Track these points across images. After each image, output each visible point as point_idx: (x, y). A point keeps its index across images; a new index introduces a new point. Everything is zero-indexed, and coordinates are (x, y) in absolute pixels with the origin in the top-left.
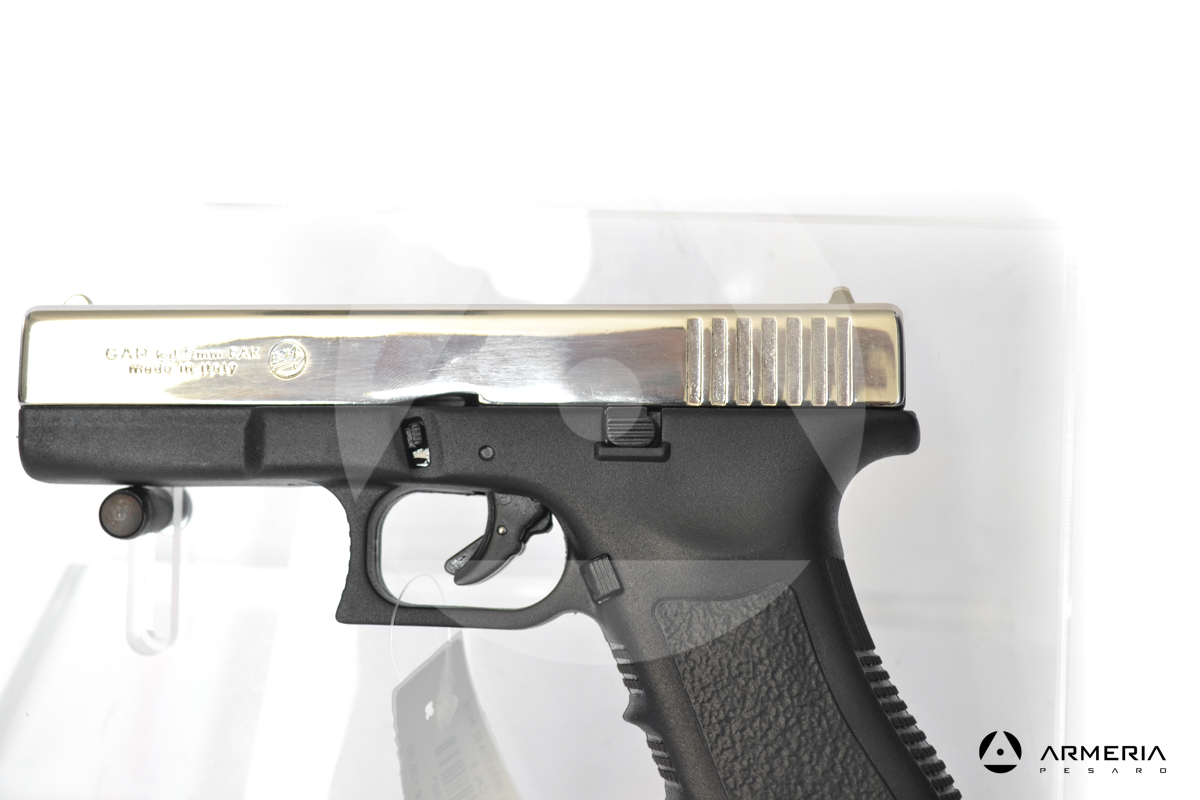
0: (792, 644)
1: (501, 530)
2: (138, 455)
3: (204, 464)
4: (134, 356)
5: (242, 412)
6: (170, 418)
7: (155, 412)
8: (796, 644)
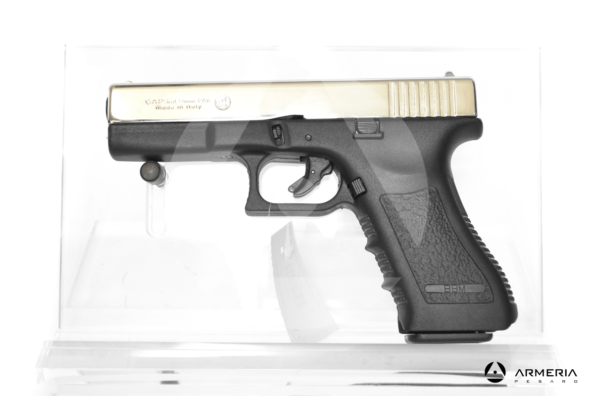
0: (437, 210)
1: (313, 172)
2: (161, 143)
3: (189, 146)
4: (158, 102)
5: (204, 124)
6: (174, 127)
7: (168, 125)
8: (438, 210)
